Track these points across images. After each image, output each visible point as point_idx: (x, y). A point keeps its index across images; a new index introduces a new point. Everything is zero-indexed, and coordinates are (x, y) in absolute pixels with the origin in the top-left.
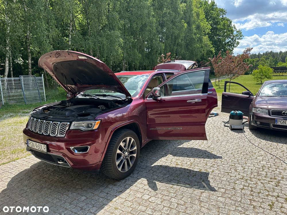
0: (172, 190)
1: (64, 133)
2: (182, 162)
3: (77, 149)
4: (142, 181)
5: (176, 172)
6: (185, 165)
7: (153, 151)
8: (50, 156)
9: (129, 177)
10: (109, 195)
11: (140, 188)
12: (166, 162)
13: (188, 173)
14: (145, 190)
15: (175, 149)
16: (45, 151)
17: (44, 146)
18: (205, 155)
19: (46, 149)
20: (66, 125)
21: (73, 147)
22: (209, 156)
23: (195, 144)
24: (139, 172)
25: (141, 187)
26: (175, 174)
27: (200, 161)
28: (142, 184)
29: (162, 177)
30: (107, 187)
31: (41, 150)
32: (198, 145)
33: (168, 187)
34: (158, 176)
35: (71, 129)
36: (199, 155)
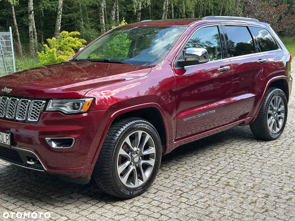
0: (206, 218)
1: (37, 117)
2: (238, 182)
3: (55, 141)
4: (160, 204)
5: (223, 196)
6: (242, 187)
7: (190, 164)
8: (15, 151)
9: (140, 197)
10: (103, 217)
11: (154, 212)
12: (209, 181)
13: (242, 198)
14: (162, 215)
15: (232, 164)
16: (8, 144)
17: (6, 135)
18: (285, 174)
19: (9, 140)
20: (40, 104)
21: (50, 139)
22: (292, 176)
23: (273, 157)
24: (158, 191)
25: (156, 211)
26: (219, 198)
27: (272, 184)
28: (159, 207)
29: (196, 201)
30: (102, 207)
31: (2, 142)
32: (279, 158)
33: (201, 215)
34: (189, 199)
35: (47, 109)
36: (274, 174)
